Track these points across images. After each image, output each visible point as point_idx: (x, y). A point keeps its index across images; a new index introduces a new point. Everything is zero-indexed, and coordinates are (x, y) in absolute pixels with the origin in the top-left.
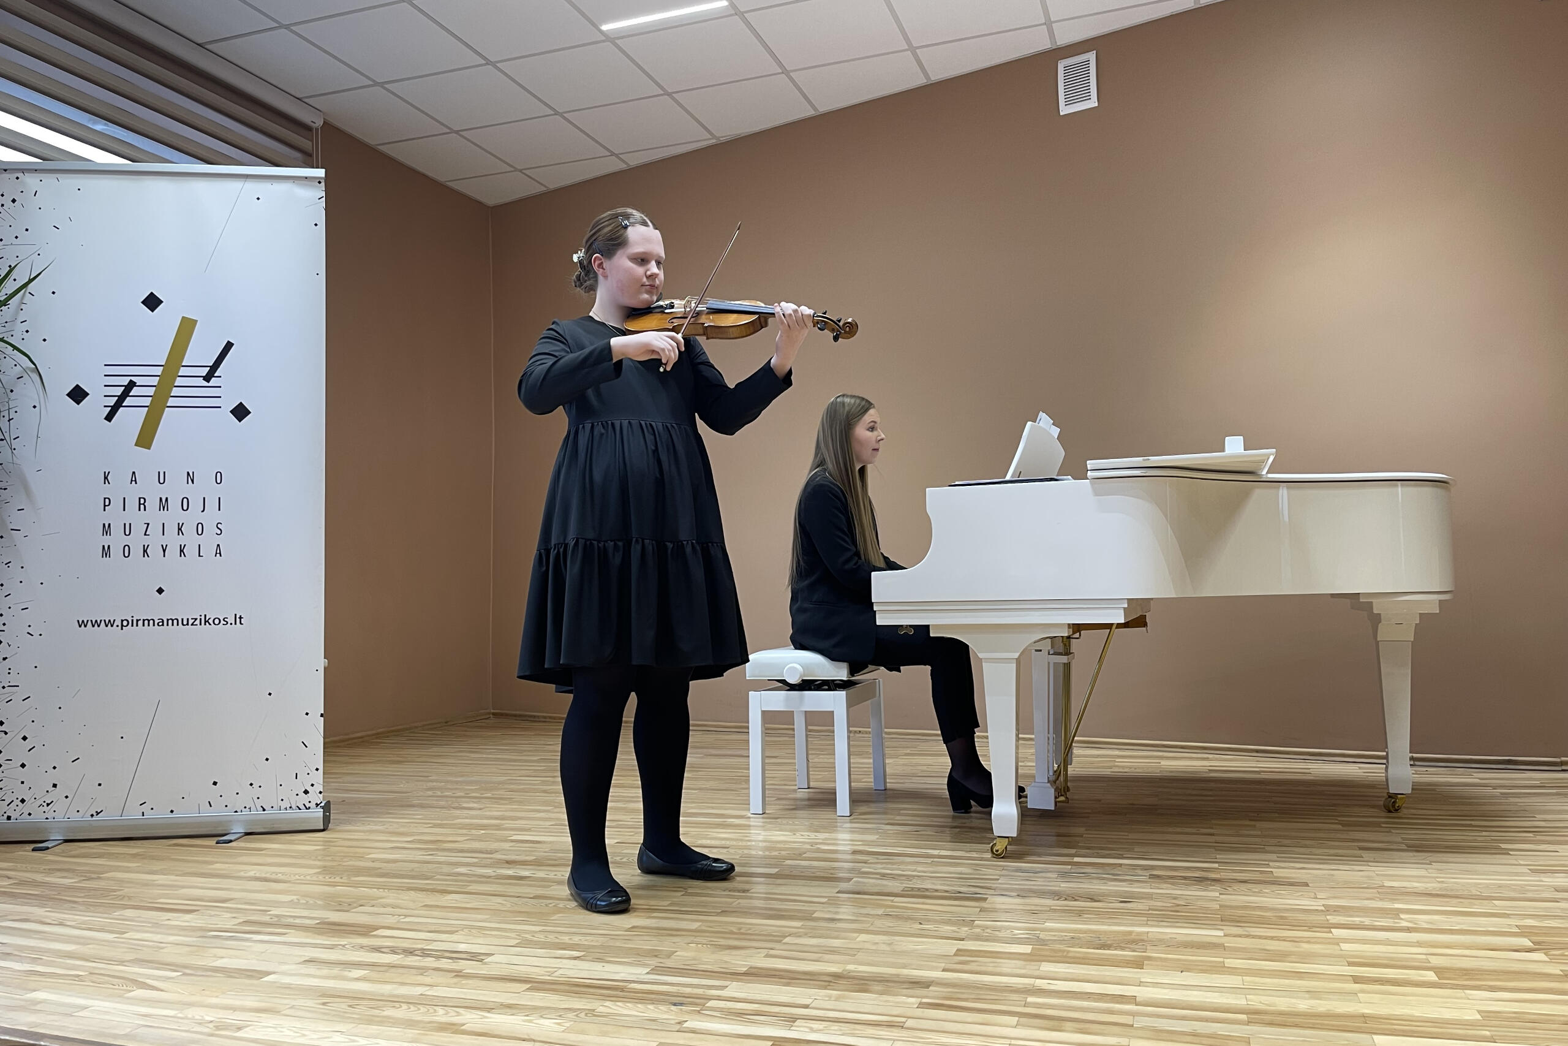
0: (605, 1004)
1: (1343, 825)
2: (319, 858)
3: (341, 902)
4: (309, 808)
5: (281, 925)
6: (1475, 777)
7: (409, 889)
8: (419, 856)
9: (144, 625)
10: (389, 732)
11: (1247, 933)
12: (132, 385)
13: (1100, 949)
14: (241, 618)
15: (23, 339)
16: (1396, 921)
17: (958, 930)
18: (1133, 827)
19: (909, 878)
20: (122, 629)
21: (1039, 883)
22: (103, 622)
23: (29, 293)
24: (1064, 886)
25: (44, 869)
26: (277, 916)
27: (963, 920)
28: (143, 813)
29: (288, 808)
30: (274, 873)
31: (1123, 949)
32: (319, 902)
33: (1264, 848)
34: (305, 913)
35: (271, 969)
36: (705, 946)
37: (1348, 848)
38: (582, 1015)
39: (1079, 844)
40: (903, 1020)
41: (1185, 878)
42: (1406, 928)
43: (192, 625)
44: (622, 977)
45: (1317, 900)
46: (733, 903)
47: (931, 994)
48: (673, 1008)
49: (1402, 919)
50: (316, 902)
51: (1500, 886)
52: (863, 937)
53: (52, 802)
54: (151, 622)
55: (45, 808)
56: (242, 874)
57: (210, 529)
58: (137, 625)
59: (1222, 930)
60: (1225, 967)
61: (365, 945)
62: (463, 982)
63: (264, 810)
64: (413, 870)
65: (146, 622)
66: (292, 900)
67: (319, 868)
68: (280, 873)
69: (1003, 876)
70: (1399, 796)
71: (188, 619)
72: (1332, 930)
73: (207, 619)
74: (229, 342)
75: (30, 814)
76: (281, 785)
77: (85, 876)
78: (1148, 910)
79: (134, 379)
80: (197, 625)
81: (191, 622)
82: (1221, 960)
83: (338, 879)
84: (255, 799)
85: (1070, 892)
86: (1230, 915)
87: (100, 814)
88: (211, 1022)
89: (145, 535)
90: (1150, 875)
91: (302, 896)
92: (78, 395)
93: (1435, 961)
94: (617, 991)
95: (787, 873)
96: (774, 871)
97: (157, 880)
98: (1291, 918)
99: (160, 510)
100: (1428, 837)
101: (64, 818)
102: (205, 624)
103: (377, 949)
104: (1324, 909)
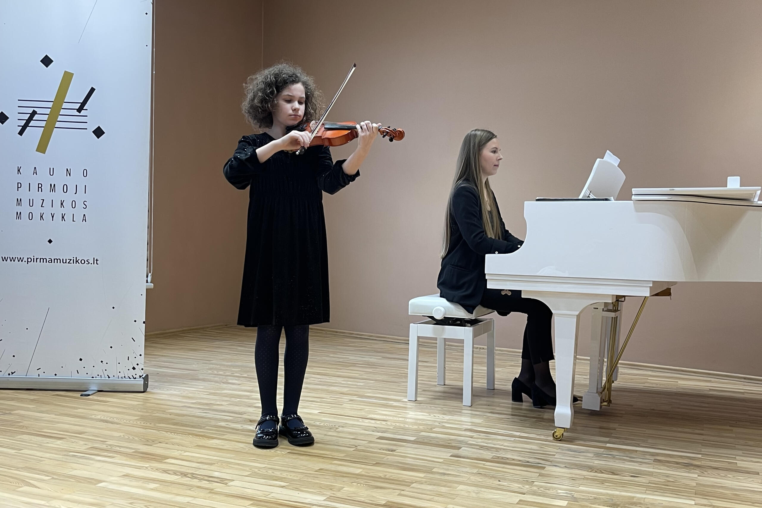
2: (139, 410)
3: (148, 439)
4: (135, 378)
9: (40, 262)
10: (191, 330)
12: (34, 113)
14: (97, 260)
19: (497, 450)
20: (28, 263)
21: (581, 459)
22: (16, 258)
24: (597, 463)
27: (527, 481)
28: (39, 374)
29: (123, 377)
34: (128, 445)
36: (362, 485)
41: (677, 463)
43: (69, 263)
46: (384, 458)
54: (45, 260)
56: (93, 417)
57: (80, 205)
58: (37, 262)
61: (159, 468)
63: (109, 377)
64: (193, 422)
65: (42, 260)
69: (558, 452)
71: (66, 259)
73: (77, 260)
74: (92, 88)
76: (119, 363)
77: (2, 412)
78: (649, 483)
79: (36, 109)
80: (71, 263)
81: (68, 261)
83: (148, 424)
84: (105, 370)
85: (599, 467)
87: (13, 374)
89: (42, 206)
92: (2, 118)
95: (420, 440)
96: (413, 438)
97: (43, 417)
99: (50, 192)
102: (76, 263)
103: (166, 471)
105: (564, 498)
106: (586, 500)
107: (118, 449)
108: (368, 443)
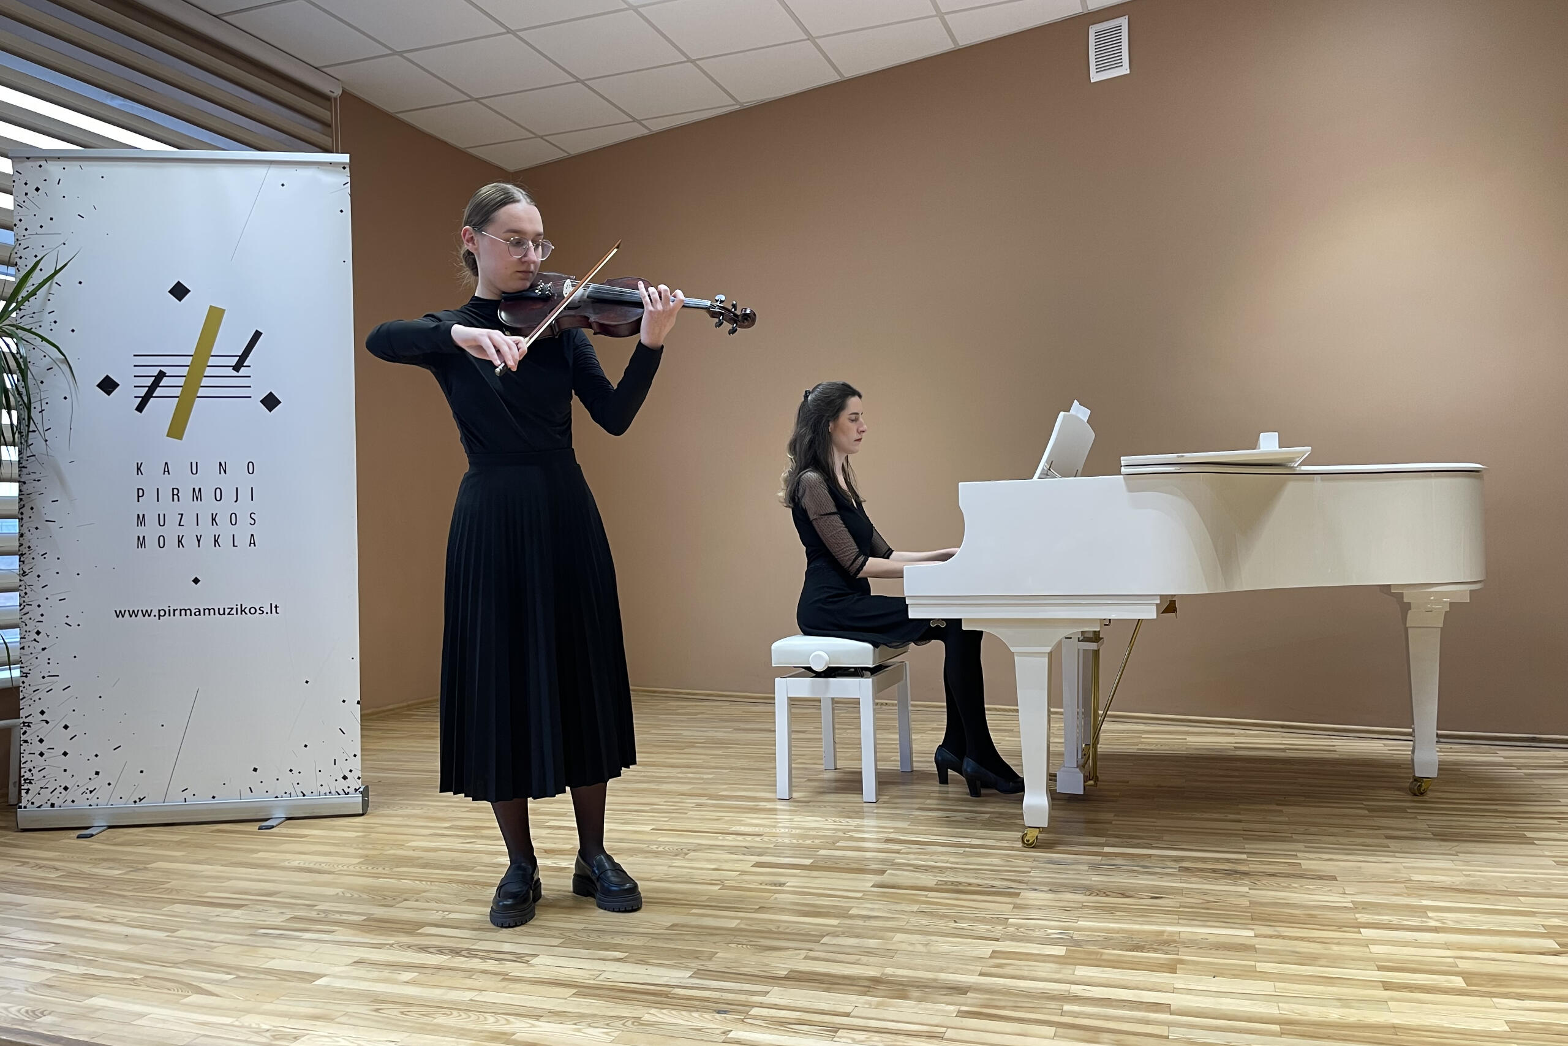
0: (650, 1012)
1: (1369, 810)
2: (360, 846)
3: (385, 895)
4: (348, 793)
5: (327, 921)
6: (1500, 755)
7: (451, 881)
8: (457, 844)
9: (181, 615)
11: (1276, 933)
12: (161, 375)
13: (1133, 951)
14: (276, 607)
15: (51, 330)
16: (1423, 919)
17: (993, 929)
18: (1161, 812)
19: (942, 870)
20: (159, 619)
21: (1070, 876)
22: (140, 612)
23: (56, 283)
24: (1096, 879)
25: (91, 859)
26: (324, 911)
27: (998, 918)
28: (185, 799)
29: (328, 793)
30: (317, 863)
31: (1155, 951)
32: (365, 896)
33: (1292, 837)
34: (351, 908)
35: (323, 972)
36: (744, 946)
37: (1376, 837)
38: (629, 1024)
39: (1109, 832)
40: (943, 1030)
41: (1215, 871)
42: (1434, 928)
43: (229, 614)
44: (667, 982)
45: (1345, 896)
46: (769, 899)
47: (969, 1001)
48: (718, 1016)
49: (1429, 917)
50: (360, 896)
51: (1526, 880)
52: (899, 937)
53: (95, 789)
54: (188, 612)
55: (89, 795)
56: (286, 864)
57: (244, 519)
58: (174, 615)
59: (1253, 929)
60: (1256, 971)
61: (411, 944)
62: (510, 986)
63: (304, 795)
64: (452, 861)
65: (183, 612)
66: (338, 894)
67: (361, 857)
68: (324, 863)
69: (1034, 868)
70: (1424, 779)
71: (224, 609)
72: (1361, 930)
73: (243, 609)
74: (257, 331)
75: (73, 801)
76: (320, 771)
77: (132, 867)
78: (1180, 907)
79: (163, 369)
80: (233, 614)
81: (227, 611)
82: (1253, 963)
83: (380, 870)
84: (296, 785)
85: (1100, 887)
86: (1259, 913)
87: (142, 801)
88: (268, 1030)
89: (180, 525)
90: (1180, 867)
91: (348, 889)
92: (108, 385)
93: (1464, 965)
94: (660, 996)
95: (821, 864)
96: (808, 862)
97: (202, 872)
98: (1319, 917)
99: (193, 500)
100: (1454, 824)
101: (107, 805)
102: (241, 614)
103: (424, 949)
104: (1351, 905)
105: (1059, 943)
106: (1093, 942)
107: (338, 916)
108: (739, 874)
